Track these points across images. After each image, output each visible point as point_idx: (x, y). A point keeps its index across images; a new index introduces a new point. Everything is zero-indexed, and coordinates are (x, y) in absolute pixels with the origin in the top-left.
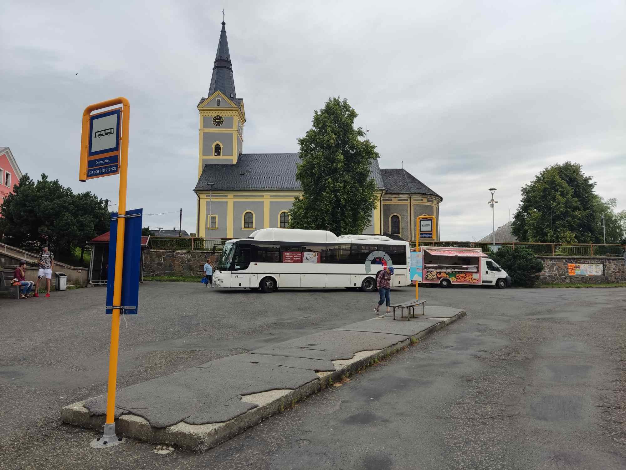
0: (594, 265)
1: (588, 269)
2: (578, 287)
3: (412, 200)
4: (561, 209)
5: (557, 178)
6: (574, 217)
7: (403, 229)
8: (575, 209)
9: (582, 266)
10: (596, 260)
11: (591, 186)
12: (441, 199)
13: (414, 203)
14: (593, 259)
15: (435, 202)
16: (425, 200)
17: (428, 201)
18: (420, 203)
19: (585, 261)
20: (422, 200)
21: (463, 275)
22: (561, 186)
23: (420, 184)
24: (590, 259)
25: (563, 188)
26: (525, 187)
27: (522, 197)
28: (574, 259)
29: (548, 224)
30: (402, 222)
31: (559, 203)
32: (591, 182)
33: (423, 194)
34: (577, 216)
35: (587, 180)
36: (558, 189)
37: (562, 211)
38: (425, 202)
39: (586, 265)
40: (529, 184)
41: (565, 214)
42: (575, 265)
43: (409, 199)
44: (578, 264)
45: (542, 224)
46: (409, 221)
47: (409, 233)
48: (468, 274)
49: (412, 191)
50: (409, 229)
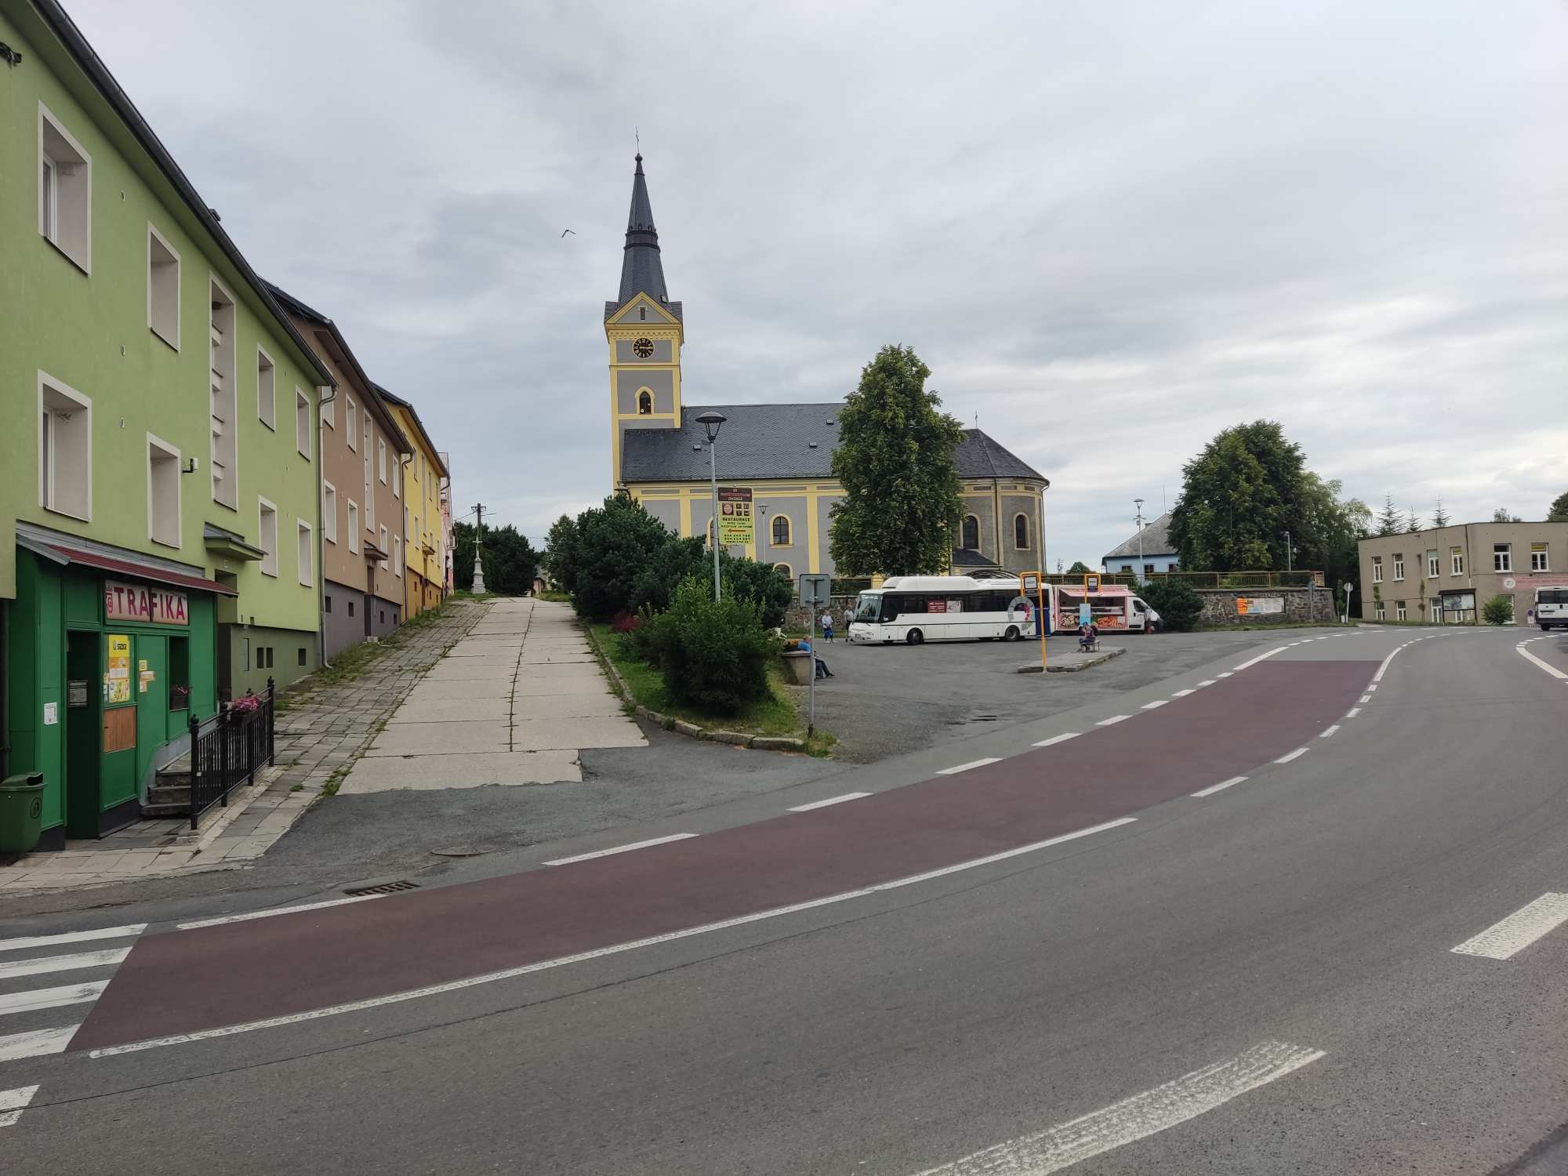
0: (1272, 600)
1: (1264, 605)
2: (1247, 630)
3: (999, 488)
4: (1247, 504)
5: (1242, 453)
6: (1266, 517)
7: (984, 540)
8: (1270, 502)
9: (1256, 601)
10: (1275, 594)
11: (1299, 460)
12: (1047, 483)
13: (1001, 493)
14: (1272, 591)
15: (1037, 489)
16: (1021, 488)
17: (1026, 488)
18: (1013, 493)
19: (1259, 594)
20: (1015, 488)
21: (1106, 619)
22: (1246, 465)
23: (1010, 459)
24: (1267, 591)
25: (1250, 468)
26: (1189, 464)
27: (1184, 482)
28: (1245, 592)
29: (1225, 528)
30: (982, 528)
31: (1243, 494)
32: (1297, 454)
33: (1017, 478)
34: (1270, 514)
35: (1290, 451)
36: (1242, 469)
37: (1247, 507)
38: (1021, 491)
39: (1262, 600)
40: (1196, 458)
41: (1252, 511)
42: (1246, 600)
43: (993, 487)
44: (1250, 599)
45: (1216, 527)
46: (994, 526)
47: (995, 546)
48: (1112, 617)
49: (999, 473)
50: (995, 540)
